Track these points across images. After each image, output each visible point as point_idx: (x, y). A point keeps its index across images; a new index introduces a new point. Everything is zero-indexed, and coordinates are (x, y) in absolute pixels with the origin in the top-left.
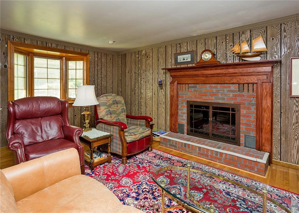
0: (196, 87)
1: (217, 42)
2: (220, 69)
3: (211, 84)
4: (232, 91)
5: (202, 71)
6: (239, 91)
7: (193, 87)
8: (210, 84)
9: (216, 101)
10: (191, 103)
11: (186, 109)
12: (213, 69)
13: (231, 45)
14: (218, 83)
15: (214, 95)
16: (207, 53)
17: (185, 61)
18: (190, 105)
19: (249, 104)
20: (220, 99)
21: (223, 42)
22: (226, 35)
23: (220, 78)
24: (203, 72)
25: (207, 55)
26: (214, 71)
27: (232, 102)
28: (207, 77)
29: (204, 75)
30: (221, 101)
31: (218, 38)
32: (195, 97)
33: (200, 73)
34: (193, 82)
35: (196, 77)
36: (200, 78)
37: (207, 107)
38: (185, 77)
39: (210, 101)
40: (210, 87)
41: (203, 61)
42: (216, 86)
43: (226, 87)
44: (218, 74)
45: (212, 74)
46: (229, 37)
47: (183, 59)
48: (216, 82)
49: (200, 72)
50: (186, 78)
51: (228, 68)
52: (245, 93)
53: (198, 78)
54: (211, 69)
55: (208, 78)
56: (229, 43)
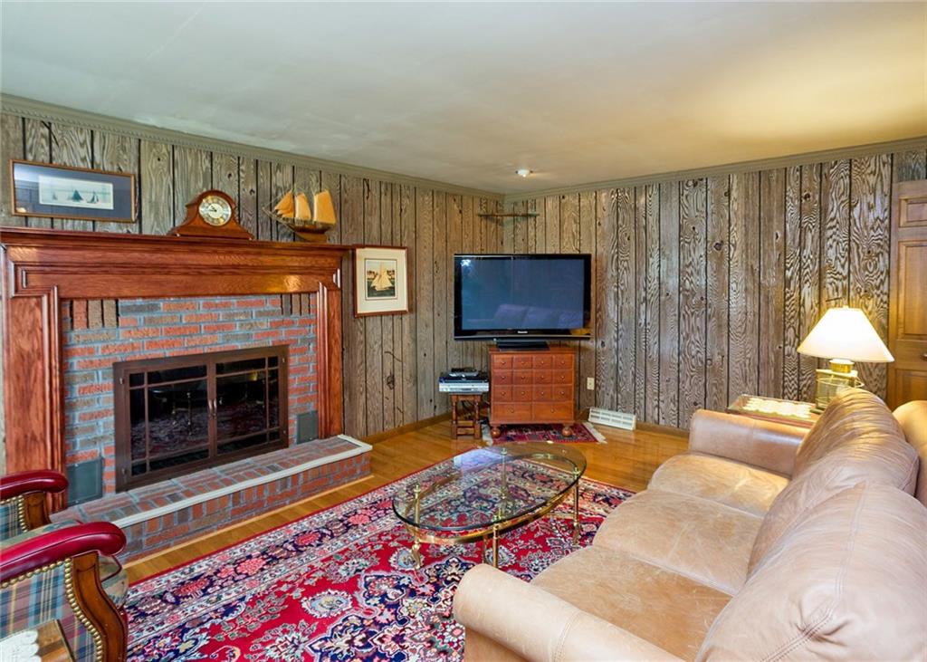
0: (153, 308)
1: (214, 170)
2: (238, 254)
3: (212, 295)
4: (268, 314)
5: (181, 256)
6: (282, 313)
7: (139, 309)
8: (208, 295)
9: (226, 345)
10: (136, 370)
11: (112, 395)
12: (220, 250)
13: (252, 190)
14: (234, 294)
15: (220, 328)
16: (215, 200)
17: (83, 204)
18: (131, 376)
19: (304, 340)
20: (236, 337)
21: (230, 175)
22: (239, 158)
23: (239, 278)
24: (182, 259)
25: (216, 206)
26: (222, 257)
27: (269, 342)
28: (200, 274)
29: (189, 268)
30: (239, 345)
31: (215, 159)
32: (152, 344)
33: (172, 261)
34: (143, 292)
35: (160, 273)
36: (172, 277)
37: (201, 371)
38: (106, 272)
39: (206, 350)
40: (207, 306)
41: (205, 226)
42: (226, 303)
43: (252, 304)
44: (234, 266)
45: (218, 267)
46: (248, 167)
47: (72, 194)
48: (227, 290)
49: (173, 256)
50: (111, 277)
51: (259, 254)
52: (295, 316)
53: (163, 277)
54: (215, 252)
55: (204, 277)
56: (246, 183)
